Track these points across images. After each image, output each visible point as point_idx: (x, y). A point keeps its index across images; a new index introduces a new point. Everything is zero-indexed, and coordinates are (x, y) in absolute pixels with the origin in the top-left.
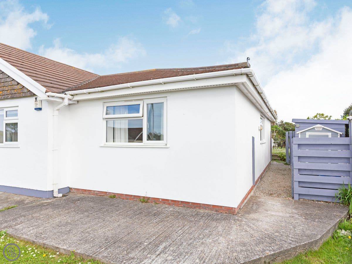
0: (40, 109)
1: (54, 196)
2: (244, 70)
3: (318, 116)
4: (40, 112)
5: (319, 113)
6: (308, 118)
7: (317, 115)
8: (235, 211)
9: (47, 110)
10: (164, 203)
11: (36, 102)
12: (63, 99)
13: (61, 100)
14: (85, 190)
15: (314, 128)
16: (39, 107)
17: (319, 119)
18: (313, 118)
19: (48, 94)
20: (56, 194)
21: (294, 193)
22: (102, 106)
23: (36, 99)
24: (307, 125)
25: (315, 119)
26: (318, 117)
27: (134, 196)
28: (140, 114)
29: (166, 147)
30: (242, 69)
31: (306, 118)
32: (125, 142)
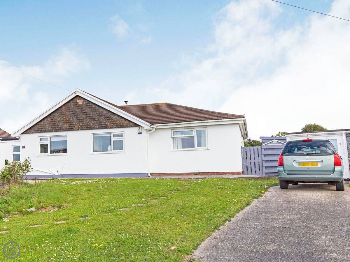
3: (280, 134)
8: (241, 173)
9: (144, 133)
15: (273, 142)
16: (140, 132)
19: (151, 126)
20: (149, 175)
21: (264, 172)
22: (171, 131)
23: (139, 128)
24: (270, 140)
28: (193, 135)
29: (207, 149)
30: (243, 118)
31: (270, 136)
32: (180, 148)
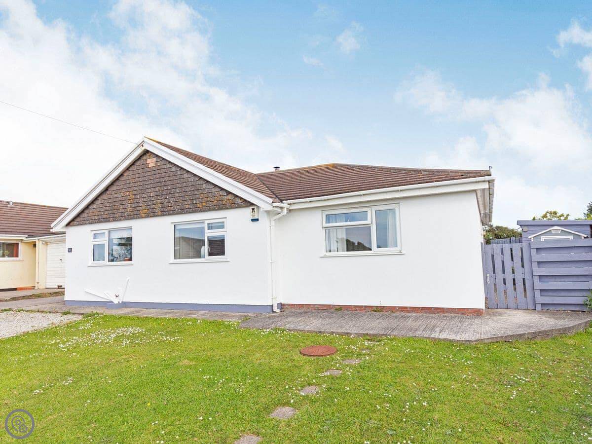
0: (257, 220)
1: (274, 311)
2: (487, 178)
3: (548, 215)
4: (256, 223)
5: (549, 211)
6: (534, 219)
7: (546, 214)
8: (483, 312)
9: (264, 221)
10: (403, 311)
11: (253, 213)
12: (282, 208)
13: (279, 210)
14: (303, 305)
15: (550, 231)
16: (256, 217)
17: (549, 219)
18: (541, 218)
19: (274, 204)
20: (275, 309)
21: (536, 303)
22: (321, 214)
23: (253, 209)
24: (538, 228)
25: (545, 219)
26: (549, 217)
27: (365, 306)
28: (368, 222)
29: (401, 254)
30: (486, 177)
31: (531, 219)
32: (343, 251)
